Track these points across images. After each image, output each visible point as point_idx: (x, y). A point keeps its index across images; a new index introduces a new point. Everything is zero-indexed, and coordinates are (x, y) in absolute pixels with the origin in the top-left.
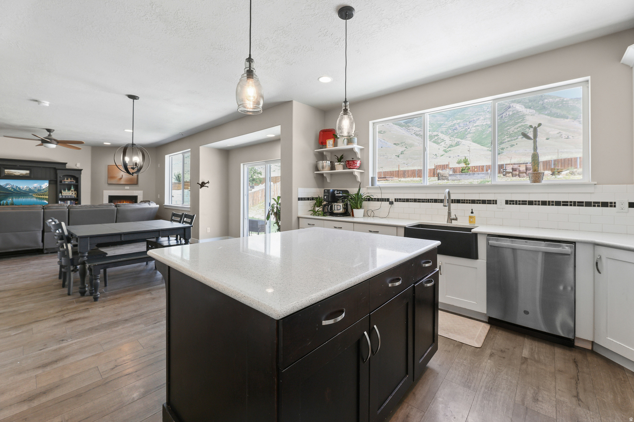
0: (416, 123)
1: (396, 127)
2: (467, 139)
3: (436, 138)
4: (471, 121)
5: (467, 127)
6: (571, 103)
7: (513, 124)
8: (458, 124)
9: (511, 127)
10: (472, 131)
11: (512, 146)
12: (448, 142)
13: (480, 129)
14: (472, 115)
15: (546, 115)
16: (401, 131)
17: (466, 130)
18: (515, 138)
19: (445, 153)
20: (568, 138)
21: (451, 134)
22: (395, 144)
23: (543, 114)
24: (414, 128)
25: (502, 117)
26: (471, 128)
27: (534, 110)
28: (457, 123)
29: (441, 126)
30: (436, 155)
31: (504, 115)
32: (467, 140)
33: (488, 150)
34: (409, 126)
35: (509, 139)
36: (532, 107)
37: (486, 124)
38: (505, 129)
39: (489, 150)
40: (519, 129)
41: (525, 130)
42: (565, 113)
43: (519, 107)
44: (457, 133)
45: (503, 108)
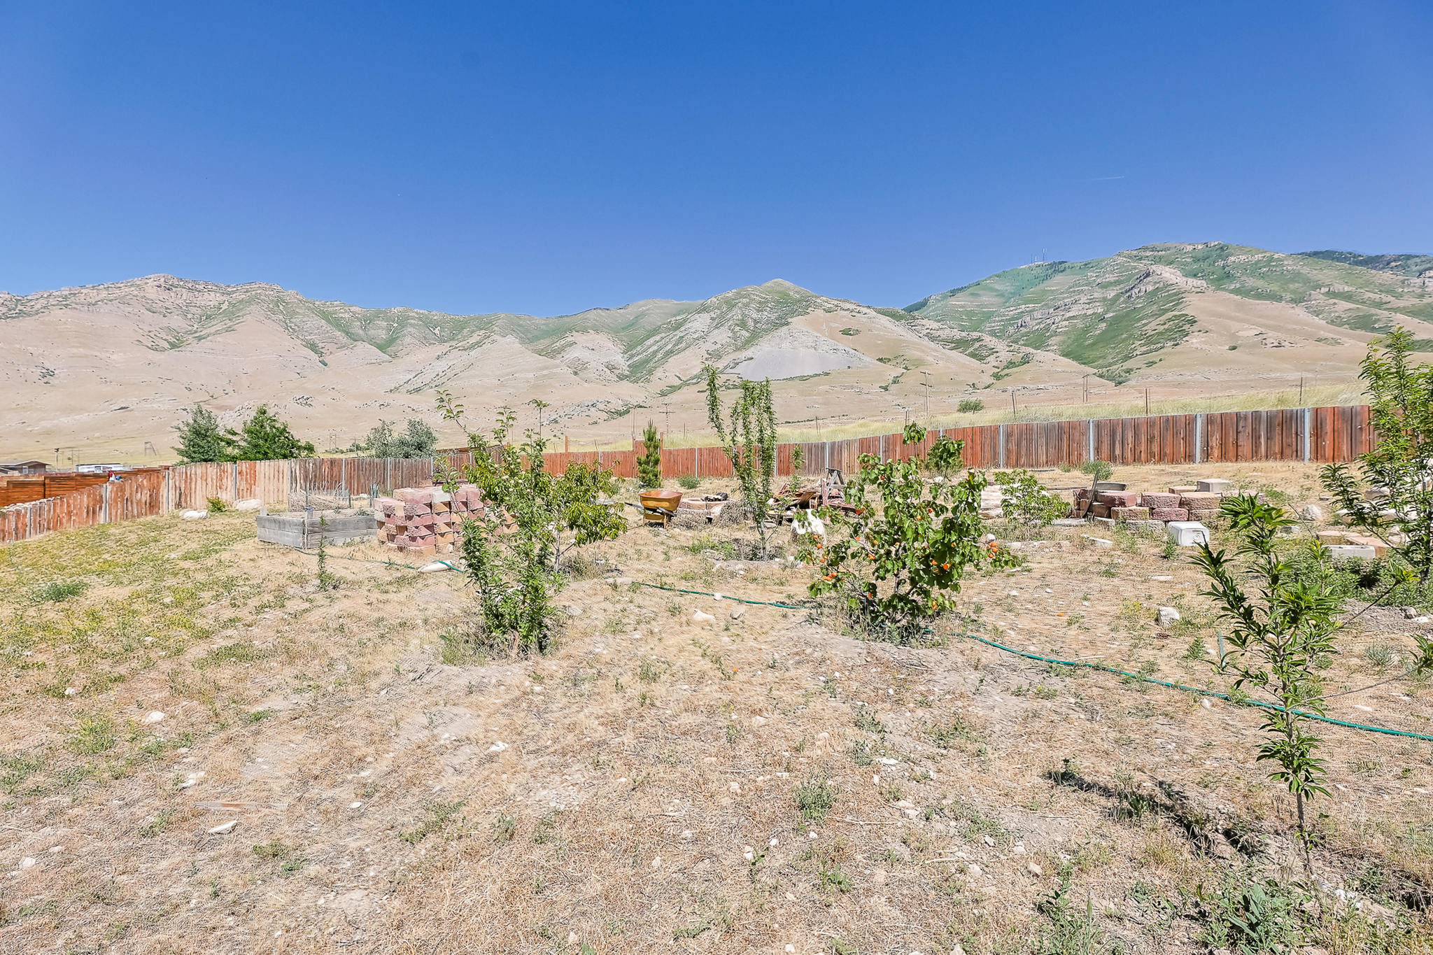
0: (933, 311)
1: (884, 321)
2: (1048, 348)
3: (977, 345)
4: (1059, 307)
5: (1048, 321)
6: (1288, 265)
7: (1153, 313)
9: (1150, 320)
10: (1061, 330)
11: (1151, 364)
12: (1005, 355)
13: (1080, 324)
14: (1062, 293)
15: (1232, 292)
16: (896, 328)
17: (1047, 329)
18: (1159, 345)
19: (994, 381)
20: (1280, 346)
21: (1011, 336)
22: (880, 360)
23: (1224, 289)
24: (925, 322)
25: (1130, 297)
26: (1059, 322)
27: (1203, 282)
28: (1027, 312)
29: (989, 317)
30: (973, 384)
31: (1134, 293)
32: (1048, 351)
34: (914, 318)
35: (1144, 349)
36: (1200, 275)
37: (1093, 314)
38: (1136, 325)
40: (1167, 326)
41: (1181, 328)
42: (1274, 287)
43: (1169, 274)
44: (1026, 334)
45: (1131, 276)
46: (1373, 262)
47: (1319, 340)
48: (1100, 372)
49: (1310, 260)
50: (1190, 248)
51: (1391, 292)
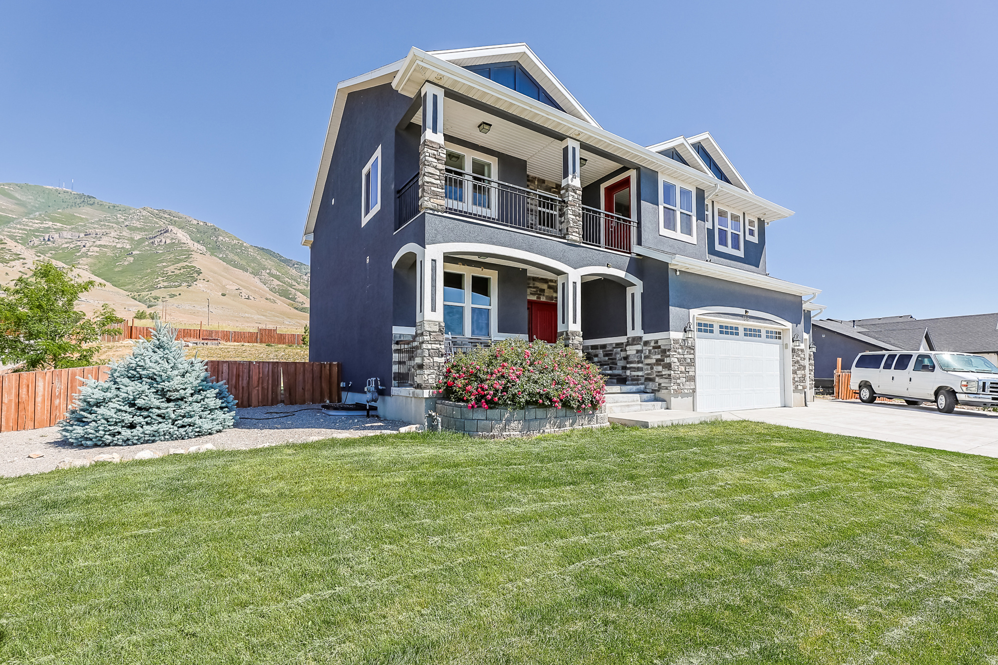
2: (80, 266)
4: (90, 234)
5: (79, 243)
6: (250, 251)
7: (171, 259)
8: (57, 230)
9: (169, 264)
10: (92, 253)
11: (172, 296)
13: (109, 253)
14: (92, 223)
15: (220, 259)
17: (77, 249)
18: (177, 284)
20: (249, 298)
21: (37, 246)
23: (216, 256)
25: (152, 243)
26: (91, 247)
27: (204, 247)
28: (54, 229)
29: (9, 222)
31: (156, 241)
32: (80, 268)
33: (128, 295)
35: (166, 284)
36: (201, 242)
37: (122, 248)
38: (158, 265)
39: (130, 296)
40: (182, 271)
41: (192, 275)
42: (243, 263)
43: (182, 235)
44: (55, 249)
45: (155, 228)
46: (287, 262)
47: (267, 299)
48: (133, 295)
49: (261, 252)
50: (195, 222)
51: (295, 280)
